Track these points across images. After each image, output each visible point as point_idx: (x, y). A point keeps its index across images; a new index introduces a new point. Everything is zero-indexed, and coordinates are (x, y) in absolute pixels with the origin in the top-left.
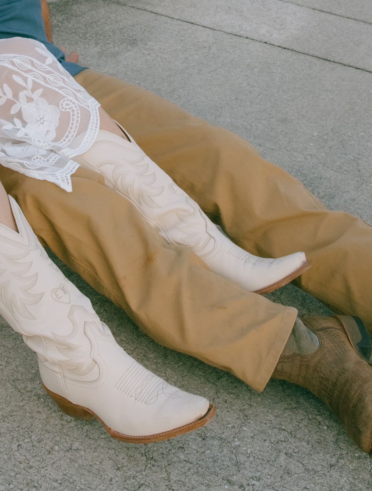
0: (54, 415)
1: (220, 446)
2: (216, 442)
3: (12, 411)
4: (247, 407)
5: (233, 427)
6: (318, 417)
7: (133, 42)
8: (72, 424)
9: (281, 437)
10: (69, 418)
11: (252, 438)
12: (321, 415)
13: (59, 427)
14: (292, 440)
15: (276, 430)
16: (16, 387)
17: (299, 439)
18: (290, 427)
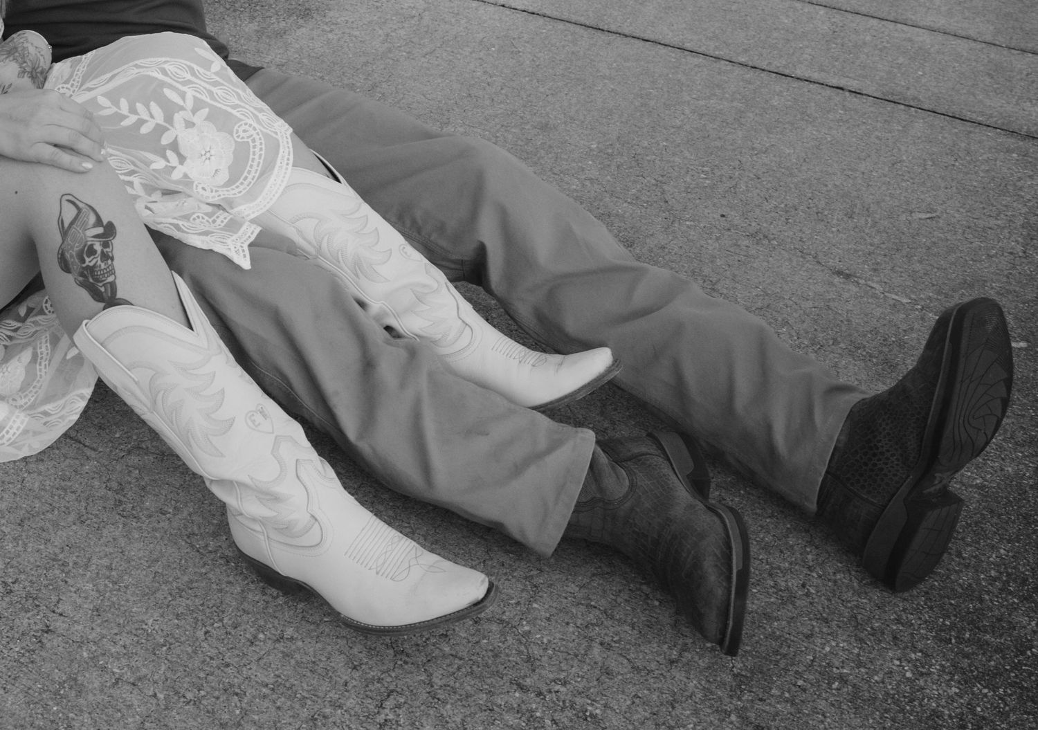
0: (252, 586)
1: (502, 633)
2: (494, 627)
3: (191, 581)
4: (534, 572)
5: (518, 603)
6: (644, 588)
7: (306, 14)
8: (281, 600)
9: (591, 617)
10: (274, 592)
11: (548, 619)
12: (648, 584)
13: (260, 604)
14: (608, 623)
15: (582, 608)
16: (192, 546)
17: (619, 620)
18: (603, 603)
